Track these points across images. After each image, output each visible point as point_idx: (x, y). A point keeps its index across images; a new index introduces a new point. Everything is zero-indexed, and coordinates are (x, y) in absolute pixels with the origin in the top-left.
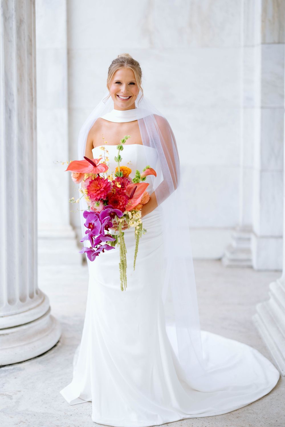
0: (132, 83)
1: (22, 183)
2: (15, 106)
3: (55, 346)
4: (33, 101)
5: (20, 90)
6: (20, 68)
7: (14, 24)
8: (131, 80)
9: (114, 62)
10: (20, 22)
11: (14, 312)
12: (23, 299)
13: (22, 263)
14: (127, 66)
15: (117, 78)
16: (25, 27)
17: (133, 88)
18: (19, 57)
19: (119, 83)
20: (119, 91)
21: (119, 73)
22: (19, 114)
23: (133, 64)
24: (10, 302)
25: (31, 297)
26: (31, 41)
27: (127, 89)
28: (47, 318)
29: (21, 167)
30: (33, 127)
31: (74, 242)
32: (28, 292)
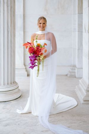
0: (44, 23)
1: (11, 51)
2: (10, 30)
3: (20, 97)
4: (14, 29)
5: (11, 26)
6: (11, 20)
8: (44, 22)
9: (39, 18)
10: (11, 7)
11: (9, 87)
12: (11, 83)
14: (43, 19)
15: (40, 22)
16: (12, 8)
17: (44, 25)
18: (11, 17)
19: (40, 23)
20: (40, 26)
21: (40, 21)
22: (11, 32)
23: (44, 18)
24: (8, 84)
25: (14, 83)
26: (14, 12)
27: (43, 25)
28: (17, 89)
29: (11, 47)
30: (14, 36)
31: (25, 70)
32: (12, 82)
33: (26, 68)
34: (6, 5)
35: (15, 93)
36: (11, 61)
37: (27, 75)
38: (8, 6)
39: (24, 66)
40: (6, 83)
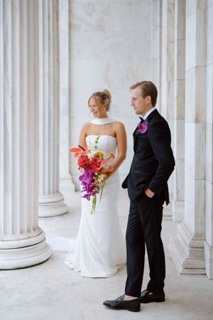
2: (52, 114)
6: (54, 99)
7: (52, 82)
10: (54, 81)
11: (50, 197)
12: (54, 192)
13: (54, 177)
16: (56, 83)
18: (54, 95)
22: (53, 118)
24: (49, 193)
25: (57, 192)
26: (58, 88)
30: (58, 123)
31: (71, 181)
32: (55, 190)
33: (72, 179)
34: (47, 78)
35: (60, 206)
36: (54, 160)
37: (74, 189)
38: (49, 80)
39: (69, 174)
40: (47, 191)
